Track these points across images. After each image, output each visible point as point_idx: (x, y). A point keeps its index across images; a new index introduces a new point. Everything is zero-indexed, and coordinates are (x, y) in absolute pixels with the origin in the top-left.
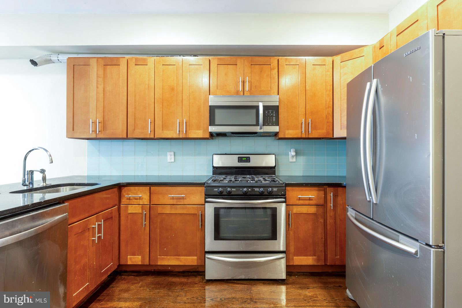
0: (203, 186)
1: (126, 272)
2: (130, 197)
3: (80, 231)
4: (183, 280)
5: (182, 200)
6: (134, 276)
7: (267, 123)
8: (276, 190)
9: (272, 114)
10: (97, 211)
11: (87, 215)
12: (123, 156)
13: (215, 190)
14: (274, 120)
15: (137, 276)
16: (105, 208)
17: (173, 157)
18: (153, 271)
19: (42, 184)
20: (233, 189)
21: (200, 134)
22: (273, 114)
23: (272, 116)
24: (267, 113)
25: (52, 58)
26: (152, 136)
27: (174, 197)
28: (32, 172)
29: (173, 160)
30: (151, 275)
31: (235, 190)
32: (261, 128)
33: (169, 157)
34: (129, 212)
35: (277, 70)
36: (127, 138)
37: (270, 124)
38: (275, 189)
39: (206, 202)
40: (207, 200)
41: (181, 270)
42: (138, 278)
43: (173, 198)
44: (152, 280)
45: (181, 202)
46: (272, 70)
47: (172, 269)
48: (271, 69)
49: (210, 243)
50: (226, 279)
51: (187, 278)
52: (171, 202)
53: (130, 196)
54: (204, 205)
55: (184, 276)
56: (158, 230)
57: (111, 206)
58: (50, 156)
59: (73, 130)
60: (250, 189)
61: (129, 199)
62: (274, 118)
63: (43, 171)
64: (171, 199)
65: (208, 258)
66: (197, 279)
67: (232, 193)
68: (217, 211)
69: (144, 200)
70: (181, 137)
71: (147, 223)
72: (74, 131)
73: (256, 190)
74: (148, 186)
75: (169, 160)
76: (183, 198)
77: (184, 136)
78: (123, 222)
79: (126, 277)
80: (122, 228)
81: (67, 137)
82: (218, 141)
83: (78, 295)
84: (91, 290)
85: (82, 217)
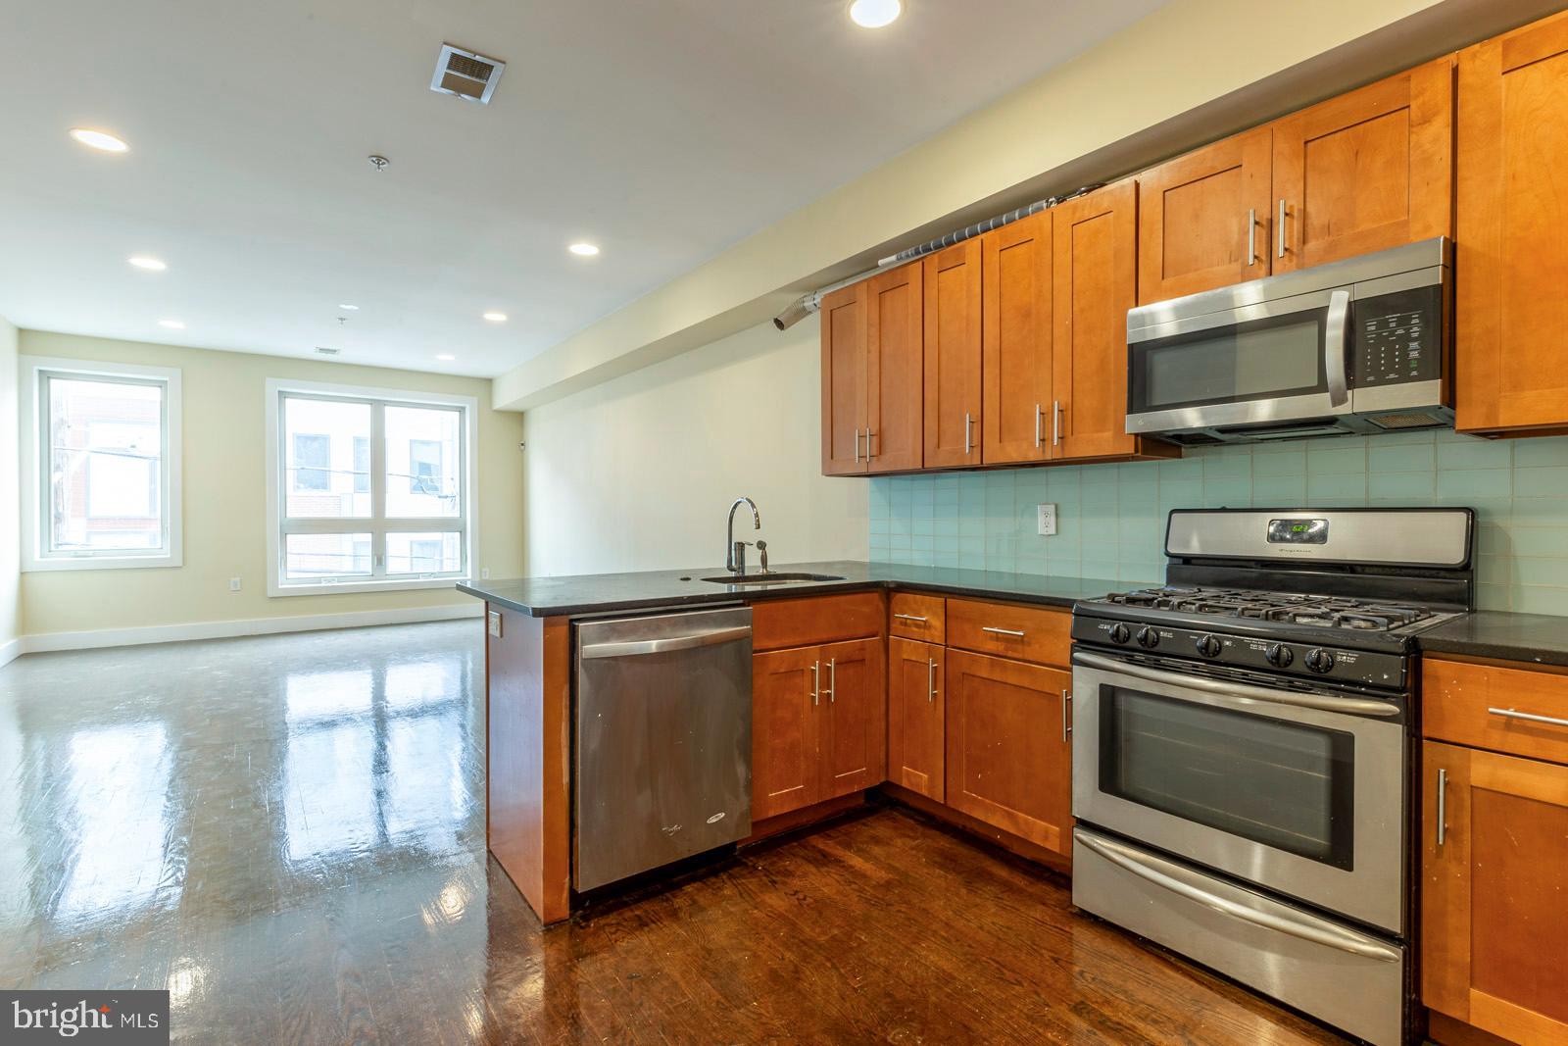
0: (1069, 610)
1: (905, 806)
2: (906, 619)
3: (782, 670)
4: (1019, 880)
5: (1020, 647)
6: (916, 820)
7: (1375, 371)
8: (1352, 660)
9: (1400, 332)
10: (825, 637)
11: (798, 640)
12: (959, 514)
13: (1101, 626)
14: (1414, 354)
15: (922, 824)
16: (844, 634)
17: (1053, 518)
18: (960, 827)
19: (761, 571)
20: (1164, 631)
21: (1105, 443)
22: (1408, 331)
23: (1406, 339)
24: (1373, 328)
25: (806, 304)
26: (976, 462)
27: (1000, 635)
28: (741, 546)
29: (1052, 530)
30: (952, 836)
31: (1170, 635)
32: (1338, 400)
33: (1041, 519)
34: (905, 657)
35: (1445, 117)
36: (924, 471)
37: (1392, 376)
38: (1345, 657)
39: (1075, 661)
40: (1076, 655)
41: (1028, 855)
42: (920, 829)
43: (997, 637)
44: (948, 846)
45: (1015, 651)
46: (1414, 129)
47: (1005, 842)
48: (1411, 126)
49: (1086, 795)
50: (1143, 938)
51: (1031, 879)
52: (991, 646)
53: (905, 616)
54: (1071, 670)
55: (1026, 872)
56: (964, 720)
57: (861, 632)
58: (757, 515)
59: (832, 458)
60: (1228, 639)
61: (904, 623)
62: (1414, 345)
63: (762, 545)
64: (991, 638)
65: (1080, 841)
66: (1053, 895)
67: (1160, 648)
68: (1109, 696)
69: (933, 631)
70: (1048, 457)
71: (940, 692)
72: (835, 458)
73: (1253, 647)
74: (942, 595)
75: (1041, 530)
76: (1021, 640)
77: (1058, 455)
78: (893, 677)
79: (900, 817)
80: (892, 694)
81: (823, 474)
82: (1203, 460)
83: (782, 798)
84: (810, 803)
85: (787, 642)
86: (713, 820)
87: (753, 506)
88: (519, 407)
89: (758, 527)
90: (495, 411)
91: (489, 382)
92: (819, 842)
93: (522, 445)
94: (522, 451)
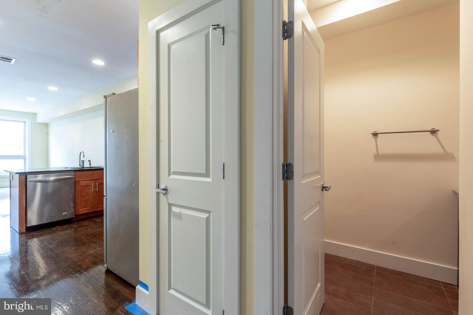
3: (84, 185)
10: (96, 179)
11: (88, 179)
16: (101, 178)
28: (83, 161)
58: (84, 155)
63: (89, 161)
83: (83, 210)
84: (91, 211)
85: (85, 179)
86: (64, 214)
87: (83, 153)
88: (47, 122)
89: (84, 157)
90: (38, 123)
91: (35, 114)
92: (93, 219)
93: (48, 133)
94: (48, 135)
